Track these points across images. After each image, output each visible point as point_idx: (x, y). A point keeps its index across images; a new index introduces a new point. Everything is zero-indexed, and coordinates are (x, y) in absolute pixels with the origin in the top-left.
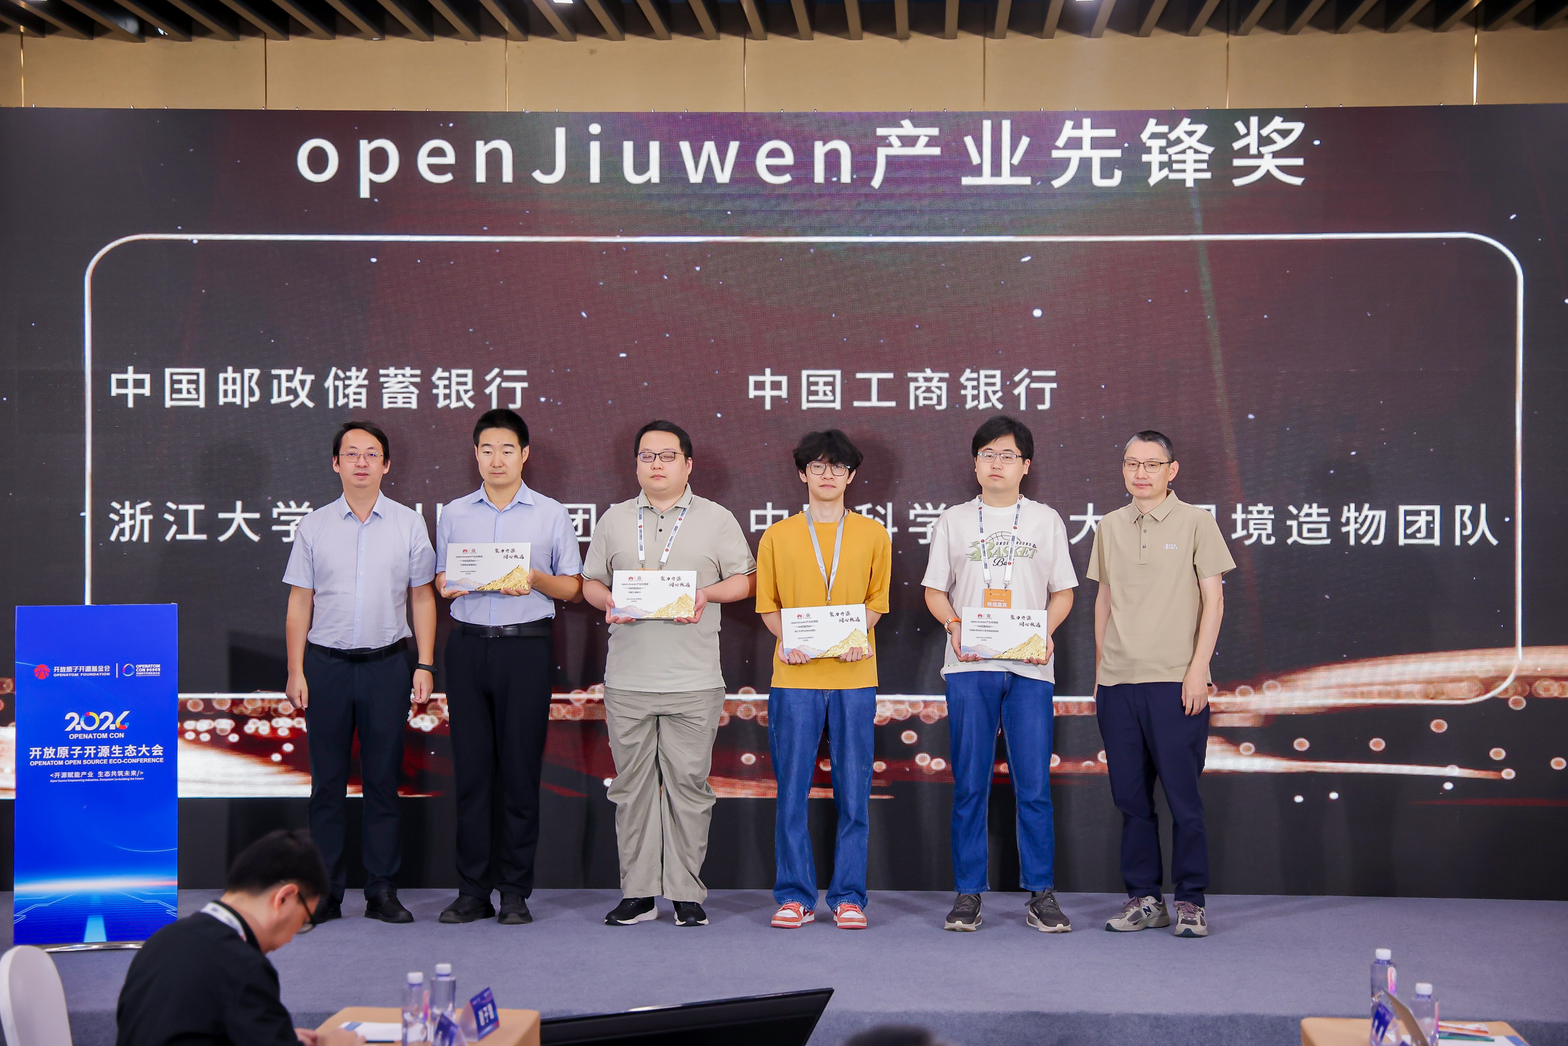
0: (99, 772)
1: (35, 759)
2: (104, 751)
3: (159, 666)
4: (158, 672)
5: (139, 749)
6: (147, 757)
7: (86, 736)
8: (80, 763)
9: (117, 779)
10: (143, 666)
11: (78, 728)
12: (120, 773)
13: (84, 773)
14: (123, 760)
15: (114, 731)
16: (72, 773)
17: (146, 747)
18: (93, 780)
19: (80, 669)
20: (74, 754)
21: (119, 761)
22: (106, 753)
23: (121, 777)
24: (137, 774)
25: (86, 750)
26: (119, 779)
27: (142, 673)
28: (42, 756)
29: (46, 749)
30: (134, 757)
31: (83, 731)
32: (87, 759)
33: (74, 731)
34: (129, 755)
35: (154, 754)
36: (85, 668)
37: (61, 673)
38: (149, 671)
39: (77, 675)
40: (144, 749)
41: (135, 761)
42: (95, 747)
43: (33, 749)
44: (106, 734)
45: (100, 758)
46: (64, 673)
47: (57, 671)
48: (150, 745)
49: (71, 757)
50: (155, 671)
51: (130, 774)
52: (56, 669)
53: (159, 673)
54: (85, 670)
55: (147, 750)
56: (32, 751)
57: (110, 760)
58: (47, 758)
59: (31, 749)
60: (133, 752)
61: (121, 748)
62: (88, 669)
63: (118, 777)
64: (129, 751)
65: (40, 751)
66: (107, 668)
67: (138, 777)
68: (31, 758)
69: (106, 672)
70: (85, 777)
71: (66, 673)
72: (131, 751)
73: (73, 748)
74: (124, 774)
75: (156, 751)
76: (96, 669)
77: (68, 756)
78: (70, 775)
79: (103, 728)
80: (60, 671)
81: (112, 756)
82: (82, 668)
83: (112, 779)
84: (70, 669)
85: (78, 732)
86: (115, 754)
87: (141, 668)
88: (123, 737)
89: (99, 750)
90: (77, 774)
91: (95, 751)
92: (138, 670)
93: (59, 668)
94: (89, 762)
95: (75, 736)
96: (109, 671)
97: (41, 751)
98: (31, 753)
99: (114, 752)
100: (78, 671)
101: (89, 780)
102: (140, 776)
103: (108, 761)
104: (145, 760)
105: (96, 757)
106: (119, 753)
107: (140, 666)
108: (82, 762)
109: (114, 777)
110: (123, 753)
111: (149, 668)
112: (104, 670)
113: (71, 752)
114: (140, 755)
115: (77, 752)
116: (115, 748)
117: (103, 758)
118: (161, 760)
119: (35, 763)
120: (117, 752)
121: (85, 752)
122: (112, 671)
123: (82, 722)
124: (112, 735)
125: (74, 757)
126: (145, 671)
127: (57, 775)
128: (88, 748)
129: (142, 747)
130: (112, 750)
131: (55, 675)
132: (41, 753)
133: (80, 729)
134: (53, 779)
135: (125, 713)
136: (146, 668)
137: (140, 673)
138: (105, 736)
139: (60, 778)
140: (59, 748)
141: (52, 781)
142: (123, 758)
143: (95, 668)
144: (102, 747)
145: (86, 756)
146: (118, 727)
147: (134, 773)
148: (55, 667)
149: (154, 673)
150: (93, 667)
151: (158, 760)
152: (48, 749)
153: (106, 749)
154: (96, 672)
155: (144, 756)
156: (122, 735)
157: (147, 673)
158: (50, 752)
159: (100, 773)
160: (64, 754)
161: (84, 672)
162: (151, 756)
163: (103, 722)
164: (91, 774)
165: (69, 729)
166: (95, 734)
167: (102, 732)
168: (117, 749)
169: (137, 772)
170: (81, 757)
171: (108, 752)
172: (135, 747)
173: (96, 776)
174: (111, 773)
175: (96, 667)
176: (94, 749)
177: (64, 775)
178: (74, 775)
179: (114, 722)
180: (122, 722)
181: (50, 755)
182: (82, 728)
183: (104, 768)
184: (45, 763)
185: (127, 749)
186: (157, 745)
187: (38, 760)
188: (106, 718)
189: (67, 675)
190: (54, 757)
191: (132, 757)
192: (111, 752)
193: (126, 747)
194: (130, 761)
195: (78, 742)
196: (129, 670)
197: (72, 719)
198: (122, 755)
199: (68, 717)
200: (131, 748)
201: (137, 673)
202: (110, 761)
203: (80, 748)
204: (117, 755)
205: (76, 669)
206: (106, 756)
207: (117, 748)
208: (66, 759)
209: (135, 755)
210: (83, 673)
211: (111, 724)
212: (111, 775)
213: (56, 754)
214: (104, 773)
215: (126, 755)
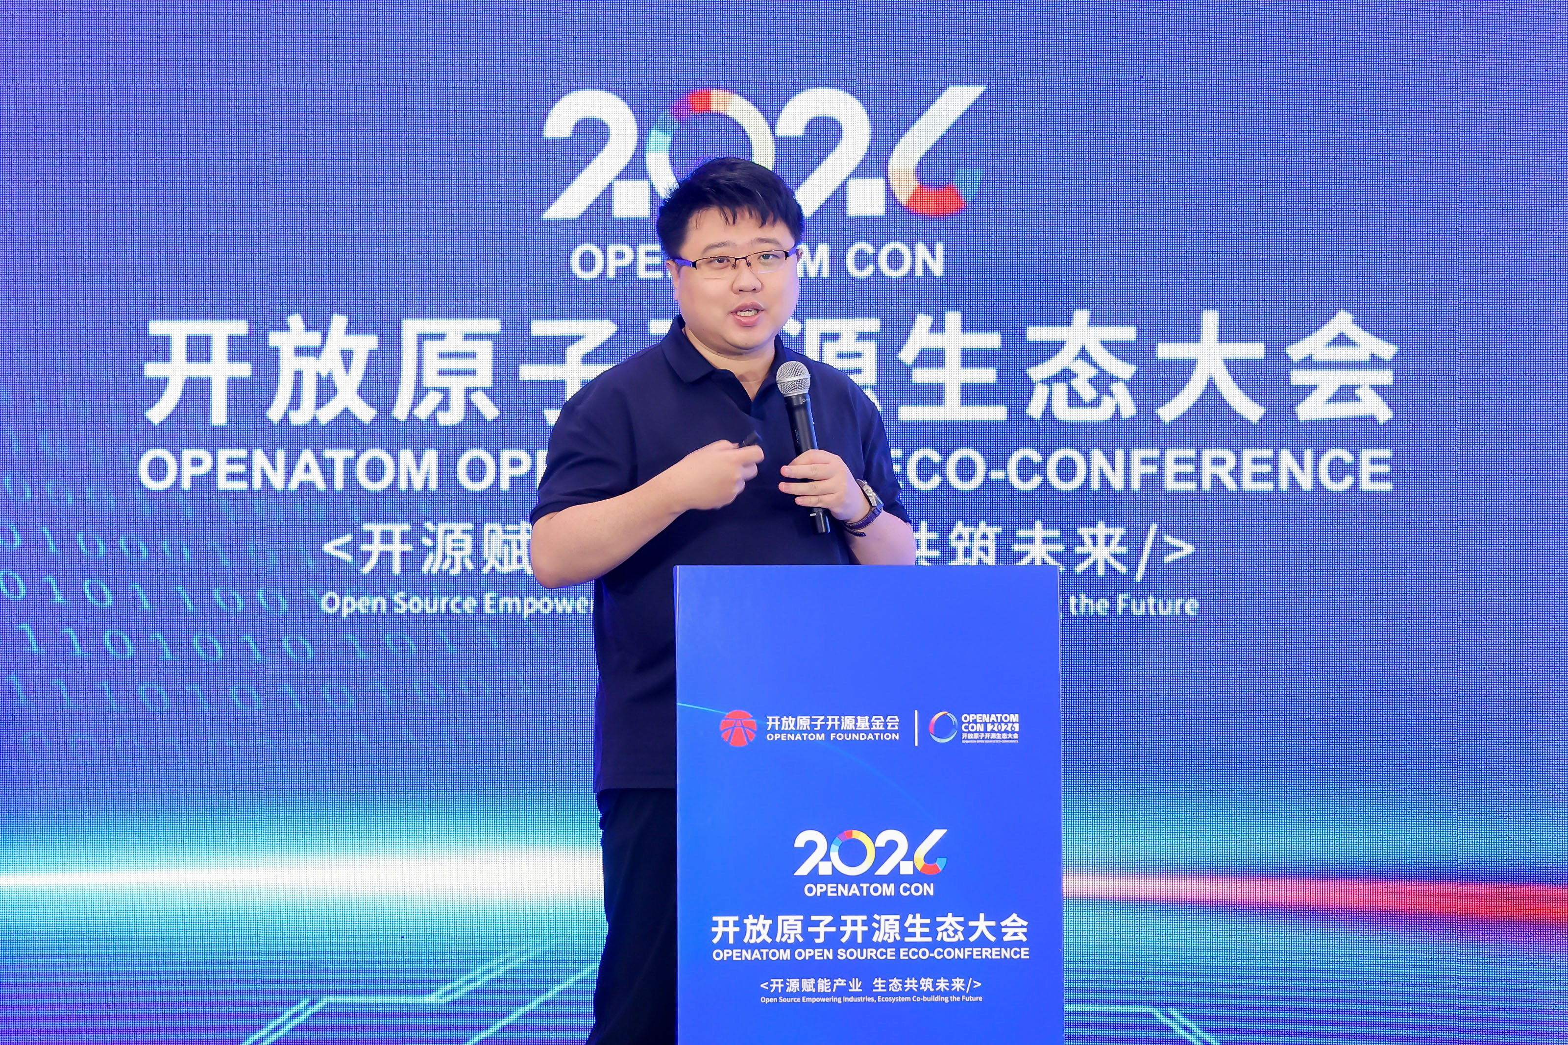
0: (876, 981)
1: (724, 944)
2: (888, 927)
3: (1015, 718)
4: (1013, 732)
5: (971, 924)
6: (990, 945)
7: (843, 890)
8: (831, 957)
9: (919, 999)
10: (978, 717)
11: (825, 869)
12: (926, 983)
13: (840, 982)
14: (932, 951)
15: (909, 879)
16: (812, 981)
17: (986, 920)
18: (860, 999)
19: (830, 723)
20: (817, 935)
21: (924, 954)
22: (892, 932)
23: (928, 994)
24: (965, 987)
25: (844, 923)
26: (925, 999)
27: (976, 736)
28: (739, 936)
29: (749, 921)
30: (959, 945)
31: (837, 877)
32: (846, 946)
33: (814, 876)
34: (946, 939)
35: (1006, 938)
36: (839, 720)
37: (784, 732)
38: (993, 731)
39: (823, 737)
40: (982, 925)
41: (958, 953)
42: (865, 918)
43: (720, 919)
44: (892, 886)
45: (877, 945)
46: (791, 732)
47: (774, 726)
48: (997, 915)
49: (809, 940)
50: (1006, 732)
51: (950, 987)
52: (772, 722)
53: (1016, 736)
54: (840, 726)
55: (988, 928)
56: (716, 924)
57: (902, 950)
58: (752, 941)
59: (715, 919)
60: (956, 931)
61: (928, 921)
62: (848, 722)
63: (921, 993)
64: (946, 930)
65: (736, 924)
66: (893, 721)
67: (967, 995)
68: (715, 941)
69: (891, 732)
70: (843, 991)
71: (795, 732)
72: (951, 929)
73: (813, 918)
74: (934, 986)
75: (1011, 931)
76: (867, 724)
77: (801, 939)
78: (808, 985)
79: (885, 870)
80: (780, 726)
81: (907, 939)
82: (833, 720)
83: (908, 999)
84: (804, 722)
85: (826, 880)
86: (913, 935)
87: (975, 722)
88: (931, 893)
89: (875, 925)
90: (823, 985)
91: (866, 928)
92: (967, 727)
93: (780, 720)
94: (852, 954)
95: (819, 889)
96: (896, 728)
97: (739, 924)
98: (714, 929)
99: (910, 930)
100: (824, 727)
101: (852, 999)
102: (974, 992)
103: (897, 954)
104: (986, 952)
105: (868, 942)
106: (923, 935)
107: (971, 717)
108: (835, 954)
109: (911, 993)
110: (933, 933)
111: (993, 723)
112: (885, 726)
113: (811, 929)
114: (972, 939)
115: (822, 929)
116: (913, 921)
117: (885, 944)
118: (1024, 953)
119: (725, 954)
120: (918, 930)
121: (842, 928)
122: (905, 728)
123: (835, 855)
124: (905, 889)
125: (817, 941)
126: (982, 730)
127: (777, 984)
128: (848, 919)
129: (978, 920)
130: (907, 925)
131: (770, 737)
132: (737, 929)
133: (829, 872)
134: (768, 994)
135: (937, 835)
136: (985, 724)
137: (970, 736)
138: (888, 890)
139: (785, 994)
140: (780, 918)
141: (767, 1000)
142: (931, 947)
143: (863, 722)
144: (883, 917)
145: (844, 940)
146: (919, 869)
147: (958, 984)
148: (770, 718)
149: (1005, 736)
150: (859, 718)
151: (1016, 953)
152: (755, 921)
153: (891, 922)
154: (867, 732)
155: (982, 942)
156: (929, 889)
157: (987, 735)
158: (759, 927)
159: (879, 983)
160: (792, 933)
161: (840, 731)
162: (1000, 943)
163: (883, 854)
164: (856, 986)
165: (804, 870)
166: (865, 886)
167: (883, 880)
168: (917, 922)
169: (966, 982)
170: (833, 941)
171: (897, 930)
172: (961, 919)
173: (867, 989)
174: (903, 983)
175: (867, 718)
176: (864, 923)
177: (793, 985)
178: (816, 986)
179: (909, 856)
180: (930, 857)
181: (759, 934)
182: (834, 868)
183: (888, 969)
184: (746, 955)
185: (943, 923)
186: (1014, 916)
187: (731, 947)
188: (892, 846)
189: (798, 737)
190: (769, 940)
191: (954, 945)
192: (903, 932)
193: (939, 919)
194: (949, 953)
195: (824, 905)
196: (944, 727)
197: (811, 846)
198: (929, 939)
199: (800, 841)
200: (950, 921)
201: (964, 736)
202: (902, 953)
203: (828, 919)
204: (918, 939)
205: (819, 723)
206: (891, 940)
207: (918, 920)
208: (796, 945)
209: (962, 938)
210: (837, 732)
211: (903, 860)
212: (904, 988)
213: (772, 932)
214: (887, 984)
215: (939, 939)
